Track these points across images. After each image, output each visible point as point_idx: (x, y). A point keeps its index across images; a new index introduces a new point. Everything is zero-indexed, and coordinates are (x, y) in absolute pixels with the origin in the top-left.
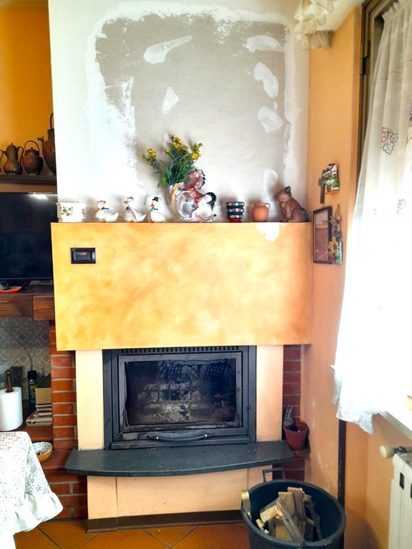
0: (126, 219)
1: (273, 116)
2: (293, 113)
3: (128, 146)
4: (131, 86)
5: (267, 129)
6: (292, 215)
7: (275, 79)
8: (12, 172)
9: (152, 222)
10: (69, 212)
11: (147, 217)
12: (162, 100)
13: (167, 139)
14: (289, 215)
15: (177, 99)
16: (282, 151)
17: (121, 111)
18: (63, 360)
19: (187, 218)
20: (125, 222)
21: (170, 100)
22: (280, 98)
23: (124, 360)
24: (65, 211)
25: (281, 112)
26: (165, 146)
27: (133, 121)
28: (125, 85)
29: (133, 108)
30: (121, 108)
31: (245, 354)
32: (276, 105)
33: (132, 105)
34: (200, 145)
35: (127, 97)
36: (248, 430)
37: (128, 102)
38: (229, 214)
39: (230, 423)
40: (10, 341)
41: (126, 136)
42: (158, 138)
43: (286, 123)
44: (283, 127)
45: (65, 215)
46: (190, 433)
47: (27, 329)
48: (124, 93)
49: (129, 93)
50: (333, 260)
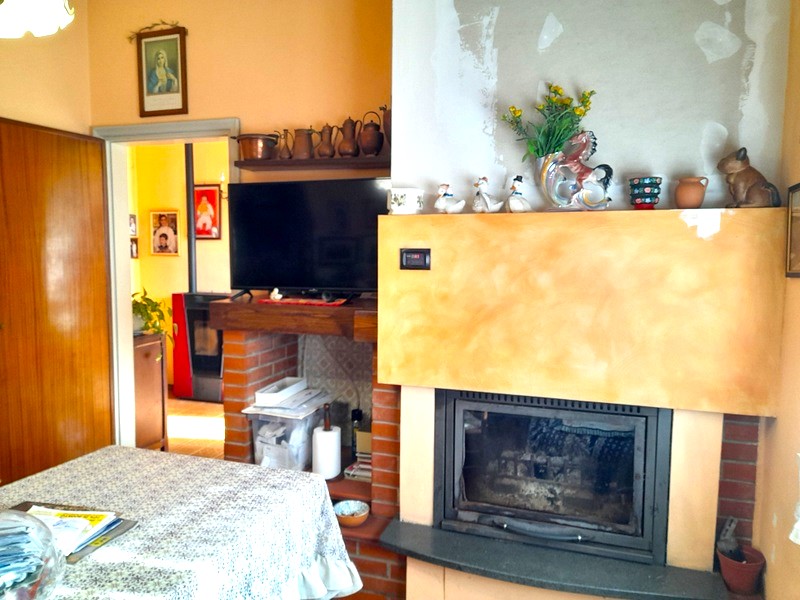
0: (474, 209)
2: (761, 26)
3: (485, 106)
4: (494, 20)
5: (711, 56)
6: (748, 197)
9: (511, 212)
10: (401, 201)
11: (504, 206)
12: (539, 33)
13: (542, 90)
14: (743, 196)
15: (560, 29)
16: (738, 92)
17: (479, 58)
18: (388, 398)
19: (564, 204)
20: (473, 212)
21: (550, 33)
22: (737, 5)
23: (462, 406)
24: (396, 199)
25: (738, 28)
26: (538, 100)
27: (493, 68)
28: (486, 20)
29: (495, 51)
30: (478, 53)
31: (652, 421)
32: (728, 17)
33: (494, 46)
34: (592, 93)
35: (488, 36)
36: (651, 544)
37: (488, 44)
38: (635, 196)
40: (336, 370)
41: (484, 92)
42: (529, 90)
43: (747, 43)
44: (741, 53)
45: (396, 204)
46: (555, 530)
47: (355, 355)
48: (485, 31)
49: (491, 31)
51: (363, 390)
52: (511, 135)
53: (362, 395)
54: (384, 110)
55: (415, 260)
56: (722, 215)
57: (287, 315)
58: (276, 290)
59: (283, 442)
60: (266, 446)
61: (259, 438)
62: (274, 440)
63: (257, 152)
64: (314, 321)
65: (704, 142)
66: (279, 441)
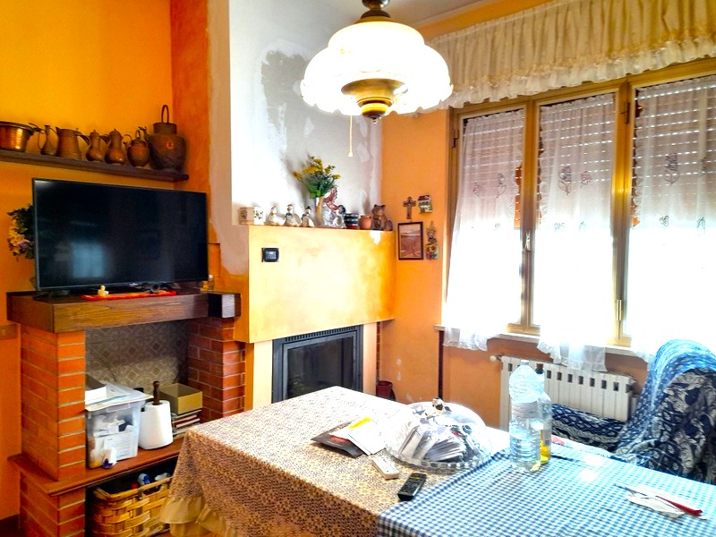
0: (290, 223)
1: (365, 151)
2: (375, 151)
3: (282, 160)
4: (284, 110)
5: (362, 161)
6: (385, 226)
7: (365, 124)
8: (119, 162)
9: (309, 227)
10: (261, 216)
12: (304, 126)
13: (306, 158)
14: (382, 225)
15: (313, 127)
16: (369, 177)
17: (278, 130)
18: (234, 356)
19: (330, 225)
21: (308, 128)
22: (368, 139)
23: (287, 347)
24: (257, 214)
25: (369, 150)
26: (305, 163)
27: (285, 139)
28: (280, 109)
29: (285, 128)
30: (277, 126)
31: (358, 331)
32: (366, 142)
33: (285, 126)
34: (333, 167)
35: (282, 118)
37: (282, 123)
41: (281, 152)
42: (300, 157)
43: (371, 157)
44: (370, 160)
45: (257, 218)
48: (280, 115)
49: (283, 116)
50: (431, 256)
51: (119, 373)
52: (293, 180)
54: (144, 130)
55: (269, 255)
57: (144, 306)
58: (103, 287)
59: (128, 426)
60: (107, 438)
61: (96, 434)
62: (117, 428)
64: (168, 309)
65: (361, 198)
66: (122, 428)
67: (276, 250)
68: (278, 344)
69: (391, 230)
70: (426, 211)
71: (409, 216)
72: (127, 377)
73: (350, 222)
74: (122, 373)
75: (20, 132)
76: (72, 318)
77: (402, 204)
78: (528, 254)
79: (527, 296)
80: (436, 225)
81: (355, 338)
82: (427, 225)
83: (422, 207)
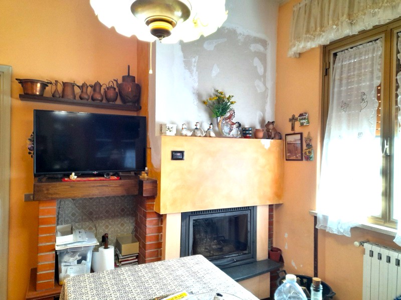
0: (196, 135)
1: (261, 85)
2: (270, 84)
3: (194, 93)
4: (197, 60)
5: (259, 91)
6: (275, 136)
7: (262, 66)
8: (98, 100)
9: (210, 137)
10: (171, 130)
12: (212, 70)
13: (213, 91)
14: (273, 136)
15: (219, 70)
16: (265, 103)
17: (191, 74)
18: (154, 222)
19: (228, 135)
20: (196, 136)
21: (215, 71)
22: (264, 76)
23: (193, 218)
24: (169, 129)
25: (265, 83)
26: (212, 95)
27: (197, 80)
28: (193, 60)
29: (197, 72)
30: (191, 71)
31: (252, 210)
32: (262, 79)
33: (197, 71)
34: (233, 96)
35: (194, 66)
36: (253, 255)
37: (195, 69)
38: (244, 134)
39: (245, 252)
41: (193, 88)
42: (209, 90)
43: (267, 88)
44: (265, 91)
45: (169, 131)
46: (225, 260)
48: (193, 64)
49: (195, 64)
50: (308, 158)
51: (99, 225)
52: (203, 107)
53: (98, 229)
54: (116, 81)
55: (177, 156)
56: (271, 141)
58: (73, 174)
59: (83, 261)
60: (69, 267)
61: (63, 264)
62: (76, 262)
63: (36, 91)
64: (110, 189)
65: (258, 118)
66: (79, 262)
67: (182, 153)
68: (185, 216)
69: (280, 139)
70: (305, 124)
71: (293, 128)
72: (103, 227)
73: (245, 133)
74: (101, 225)
75: (39, 85)
76: (46, 192)
77: (288, 120)
78: (389, 158)
79: (388, 194)
80: (312, 135)
81: (249, 216)
82: (305, 135)
83: (302, 121)
